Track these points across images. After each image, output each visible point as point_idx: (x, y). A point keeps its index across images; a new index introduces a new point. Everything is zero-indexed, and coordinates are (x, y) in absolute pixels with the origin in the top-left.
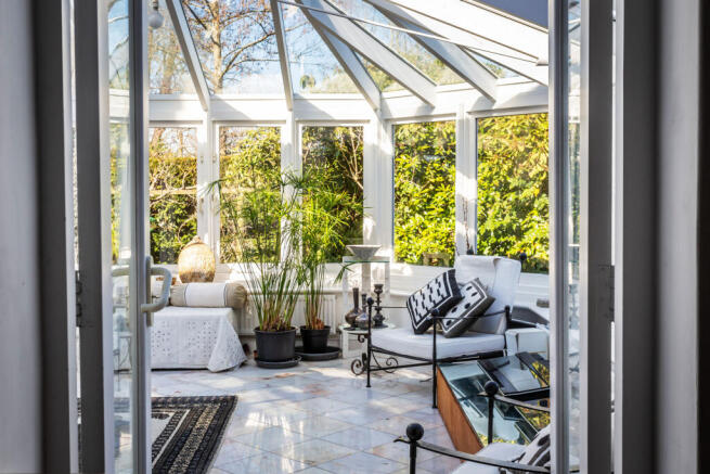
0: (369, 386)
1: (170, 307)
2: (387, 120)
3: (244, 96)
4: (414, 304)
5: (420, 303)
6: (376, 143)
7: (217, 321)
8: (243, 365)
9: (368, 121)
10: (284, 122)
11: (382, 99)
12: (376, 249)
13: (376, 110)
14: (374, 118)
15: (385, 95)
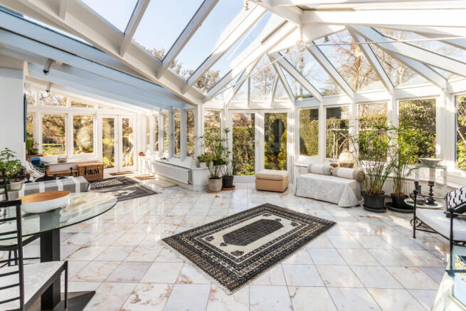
0: (414, 237)
1: (330, 177)
2: (451, 94)
3: (369, 91)
4: (449, 198)
5: (452, 199)
6: (443, 106)
7: (344, 185)
8: (358, 206)
9: (439, 96)
10: (389, 100)
11: (448, 84)
12: (438, 162)
13: (443, 89)
14: (442, 94)
15: (449, 81)
